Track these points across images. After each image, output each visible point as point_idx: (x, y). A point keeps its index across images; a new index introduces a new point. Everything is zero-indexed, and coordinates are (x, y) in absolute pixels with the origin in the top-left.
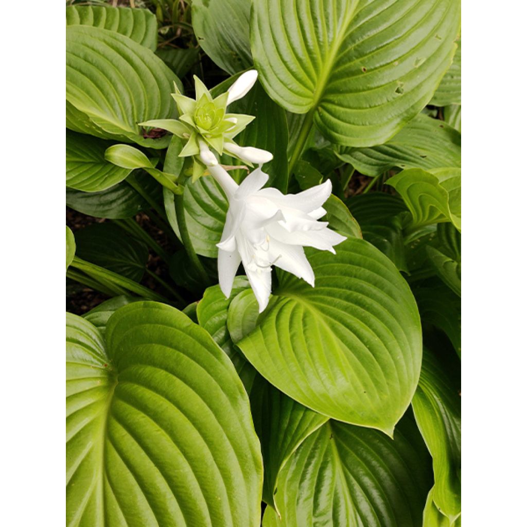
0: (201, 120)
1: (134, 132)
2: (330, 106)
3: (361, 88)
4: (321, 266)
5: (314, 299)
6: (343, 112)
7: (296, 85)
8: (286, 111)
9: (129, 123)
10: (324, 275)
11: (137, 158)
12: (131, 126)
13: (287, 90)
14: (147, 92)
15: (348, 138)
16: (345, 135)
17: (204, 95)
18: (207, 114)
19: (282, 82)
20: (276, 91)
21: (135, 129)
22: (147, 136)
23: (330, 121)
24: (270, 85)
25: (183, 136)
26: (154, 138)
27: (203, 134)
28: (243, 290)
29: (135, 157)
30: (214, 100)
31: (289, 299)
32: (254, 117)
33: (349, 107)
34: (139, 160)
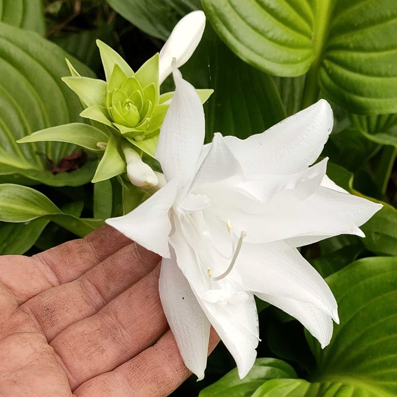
0: (118, 112)
1: (36, 168)
2: (342, 55)
3: (389, 13)
4: (382, 320)
5: (382, 378)
6: (365, 60)
7: (280, 31)
8: (275, 77)
9: (24, 155)
10: (390, 334)
11: (31, 202)
12: (28, 160)
13: (266, 41)
14: (44, 101)
15: (381, 101)
16: (377, 96)
17: (116, 66)
18: (128, 100)
19: (255, 29)
20: (248, 47)
21: (36, 163)
22: (56, 169)
23: (347, 79)
24: (237, 38)
25: (97, 148)
26: (69, 171)
27: (127, 134)
28: (261, 384)
29: (28, 202)
30: (136, 73)
31: (339, 385)
32: (212, 91)
33: (375, 50)
34: (37, 205)
